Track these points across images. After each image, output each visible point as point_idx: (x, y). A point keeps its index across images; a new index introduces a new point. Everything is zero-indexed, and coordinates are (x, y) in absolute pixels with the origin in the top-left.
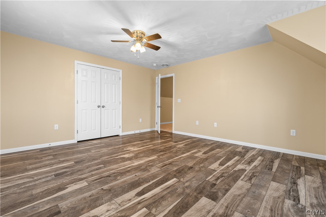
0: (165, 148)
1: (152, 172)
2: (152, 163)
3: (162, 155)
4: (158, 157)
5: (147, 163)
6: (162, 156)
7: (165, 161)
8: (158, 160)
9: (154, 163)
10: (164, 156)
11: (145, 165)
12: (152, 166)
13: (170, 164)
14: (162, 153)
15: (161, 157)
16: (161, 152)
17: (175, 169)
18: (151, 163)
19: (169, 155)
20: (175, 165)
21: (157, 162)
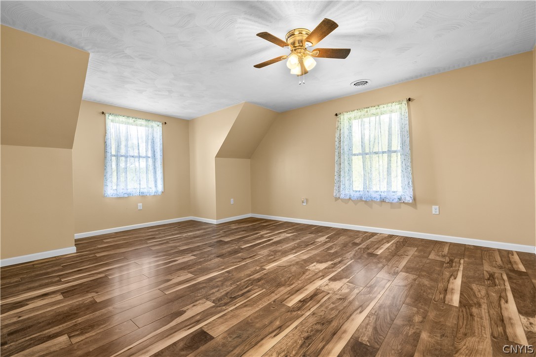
0: (248, 291)
1: (266, 250)
2: (270, 258)
3: (257, 272)
4: (263, 267)
5: (277, 258)
6: (256, 270)
7: (251, 262)
8: (262, 263)
9: (266, 258)
10: (252, 269)
11: (278, 256)
12: (269, 256)
13: (245, 259)
14: (257, 276)
15: (258, 268)
16: (258, 279)
17: (240, 254)
18: (272, 259)
19: (242, 274)
20: (238, 258)
21: (263, 260)
